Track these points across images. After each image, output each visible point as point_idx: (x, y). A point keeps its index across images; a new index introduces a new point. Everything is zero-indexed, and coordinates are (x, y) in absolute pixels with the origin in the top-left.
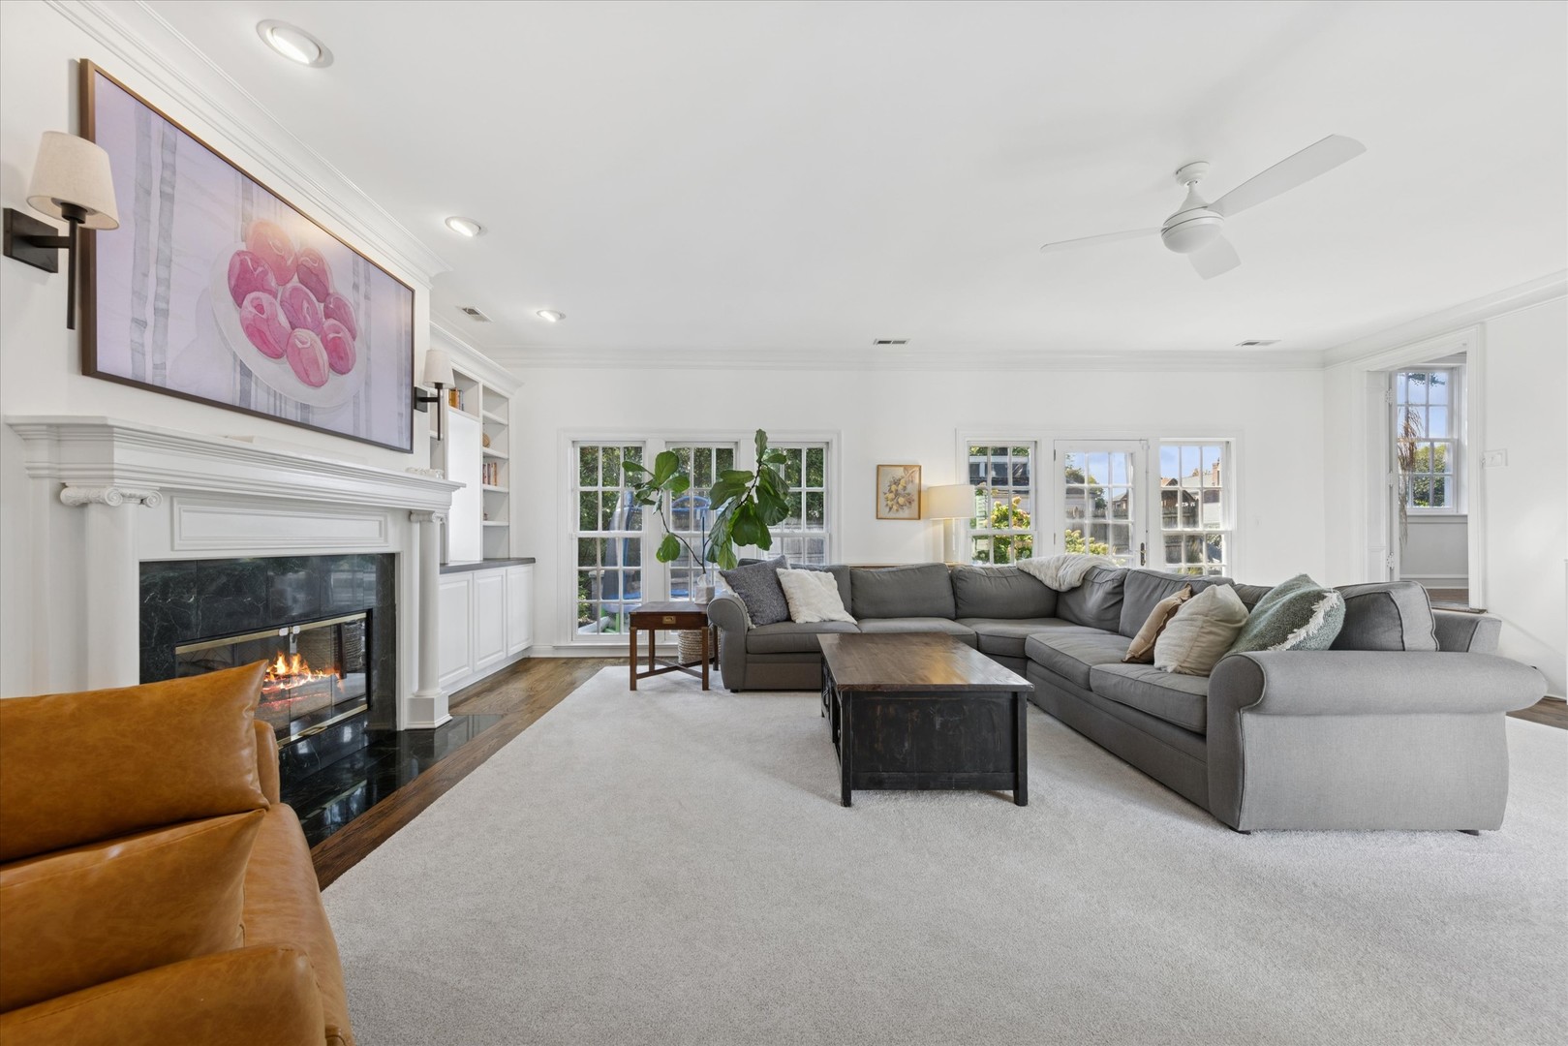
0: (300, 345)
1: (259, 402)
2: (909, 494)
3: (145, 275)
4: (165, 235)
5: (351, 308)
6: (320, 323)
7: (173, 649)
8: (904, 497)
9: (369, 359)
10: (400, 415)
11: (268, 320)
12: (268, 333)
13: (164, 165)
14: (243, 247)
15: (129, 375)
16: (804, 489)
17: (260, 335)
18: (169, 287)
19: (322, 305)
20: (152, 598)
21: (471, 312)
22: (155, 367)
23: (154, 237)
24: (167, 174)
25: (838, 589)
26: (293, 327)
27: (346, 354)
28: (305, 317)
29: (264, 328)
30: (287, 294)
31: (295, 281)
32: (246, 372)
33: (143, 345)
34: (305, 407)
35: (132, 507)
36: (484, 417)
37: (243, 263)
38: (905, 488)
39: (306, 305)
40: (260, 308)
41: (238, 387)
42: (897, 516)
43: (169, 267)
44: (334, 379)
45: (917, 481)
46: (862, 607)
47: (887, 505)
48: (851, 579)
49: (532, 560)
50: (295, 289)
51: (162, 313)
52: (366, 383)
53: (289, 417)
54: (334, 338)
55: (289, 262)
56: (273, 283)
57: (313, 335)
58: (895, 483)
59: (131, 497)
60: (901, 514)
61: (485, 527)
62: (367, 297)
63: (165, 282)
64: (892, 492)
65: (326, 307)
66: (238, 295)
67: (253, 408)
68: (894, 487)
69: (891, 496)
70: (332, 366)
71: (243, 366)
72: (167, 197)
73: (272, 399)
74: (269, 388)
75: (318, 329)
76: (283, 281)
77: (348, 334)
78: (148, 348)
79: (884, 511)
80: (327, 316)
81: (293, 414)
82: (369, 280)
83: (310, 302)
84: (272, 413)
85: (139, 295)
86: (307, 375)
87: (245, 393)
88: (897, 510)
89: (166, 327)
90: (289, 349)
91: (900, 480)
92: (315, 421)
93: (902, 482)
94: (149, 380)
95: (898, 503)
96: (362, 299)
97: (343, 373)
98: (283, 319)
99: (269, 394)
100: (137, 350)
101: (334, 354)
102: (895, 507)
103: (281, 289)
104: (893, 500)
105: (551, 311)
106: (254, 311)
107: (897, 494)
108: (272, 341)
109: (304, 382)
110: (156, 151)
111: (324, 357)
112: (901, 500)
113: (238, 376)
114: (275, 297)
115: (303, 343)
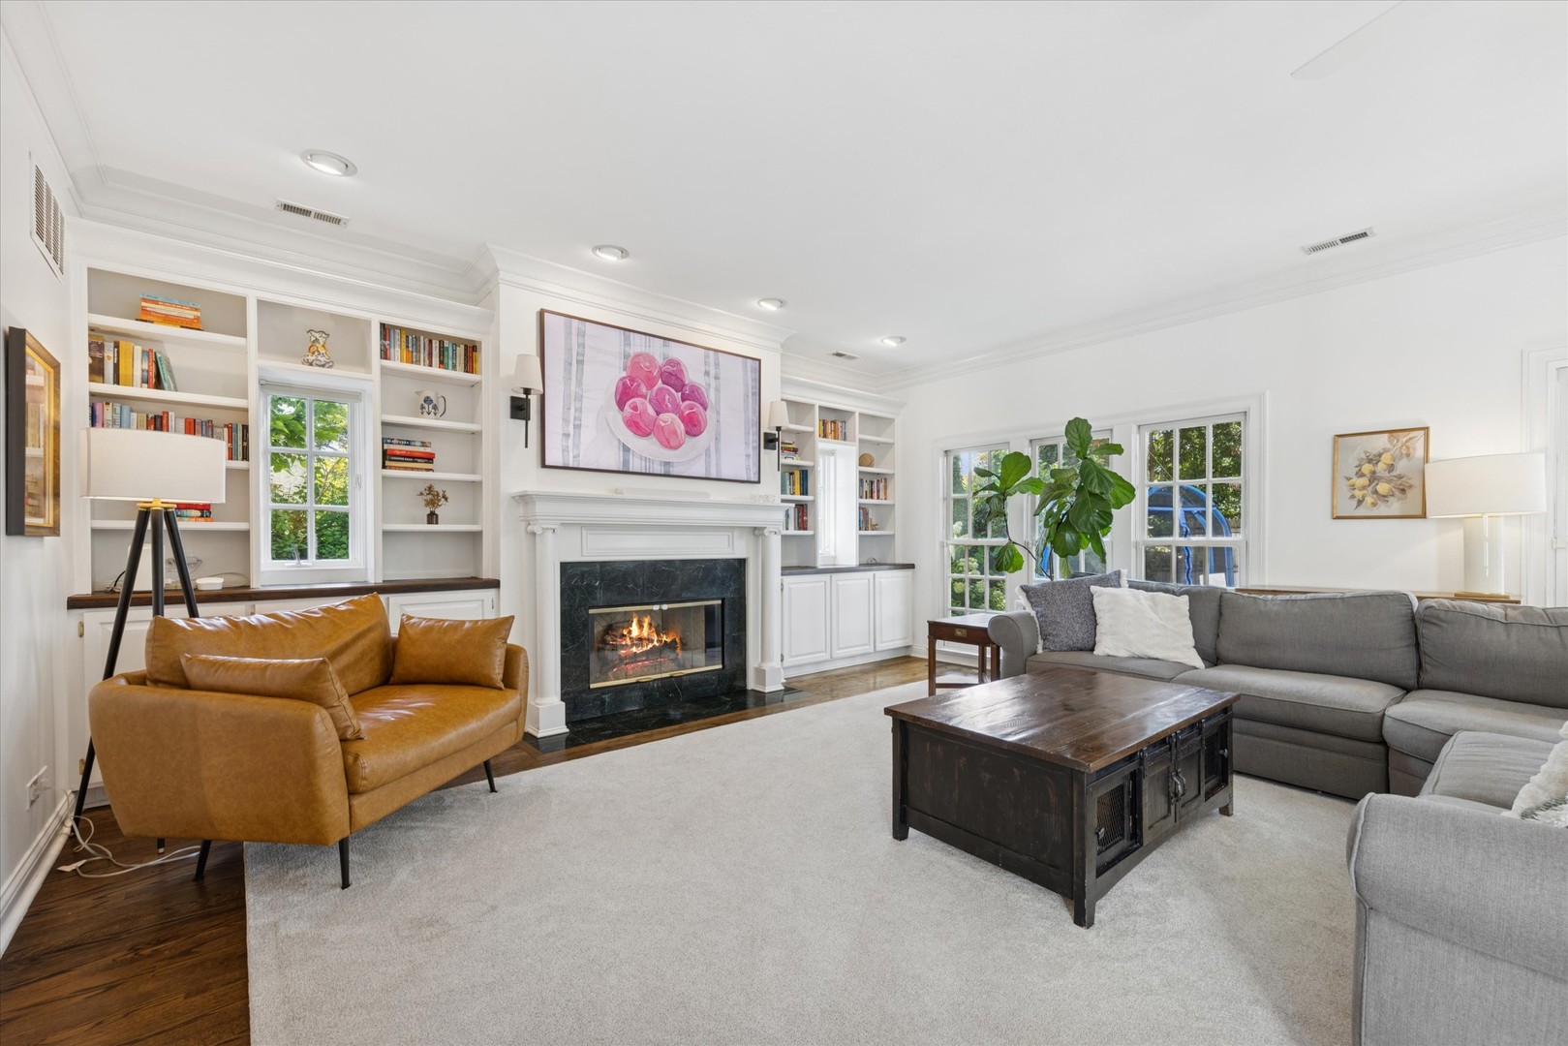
0: (663, 424)
1: (635, 465)
2: (1400, 477)
3: (569, 409)
4: (579, 383)
5: (703, 390)
6: (678, 406)
7: (587, 610)
8: (1389, 481)
9: (718, 421)
10: (748, 456)
11: (640, 414)
12: (641, 423)
13: (579, 345)
14: (624, 374)
15: (561, 465)
16: (1210, 480)
17: (636, 426)
18: (581, 412)
19: (680, 394)
20: (576, 582)
21: (839, 355)
22: (574, 457)
23: (573, 387)
24: (581, 349)
25: (1190, 618)
26: (658, 413)
27: (699, 422)
28: (667, 406)
29: (638, 420)
30: (654, 394)
31: (660, 384)
32: (626, 449)
33: (568, 447)
34: (667, 464)
35: (549, 534)
36: (861, 441)
37: (624, 384)
38: (1391, 468)
39: (667, 397)
40: (635, 408)
41: (622, 459)
42: (1375, 512)
43: (581, 400)
44: (690, 441)
45: (1419, 453)
46: (1227, 647)
47: (1353, 497)
48: (1220, 606)
49: (912, 566)
50: (660, 389)
51: (577, 427)
52: (716, 439)
53: (655, 472)
54: (689, 414)
55: (655, 373)
56: (644, 389)
57: (673, 415)
58: (1370, 461)
59: (547, 529)
60: (1382, 510)
61: (860, 536)
62: (717, 378)
63: (579, 410)
64: (1363, 475)
65: (683, 394)
66: (621, 404)
67: (631, 470)
68: (1367, 468)
69: (1364, 481)
70: (687, 433)
71: (624, 446)
72: (580, 362)
73: (643, 463)
74: (641, 456)
75: (676, 410)
76: (650, 385)
77: (701, 408)
78: (570, 448)
79: (1349, 507)
80: (683, 400)
81: (658, 469)
82: (718, 365)
83: (670, 393)
84: (643, 471)
85: (566, 421)
86: (669, 442)
87: (626, 462)
88: (1374, 504)
89: (580, 434)
90: (655, 429)
91: (1380, 455)
92: (674, 471)
93: (1386, 458)
94: (571, 465)
95: (1376, 492)
96: (712, 379)
97: (695, 435)
98: (651, 411)
99: (641, 459)
100: (565, 450)
101: (689, 424)
102: (1369, 500)
103: (649, 392)
104: (1364, 488)
105: (891, 338)
106: (631, 411)
107: (1374, 478)
108: (643, 426)
109: (666, 447)
110: (574, 338)
111: (681, 427)
112: (1383, 488)
113: (621, 452)
114: (646, 398)
115: (665, 422)
